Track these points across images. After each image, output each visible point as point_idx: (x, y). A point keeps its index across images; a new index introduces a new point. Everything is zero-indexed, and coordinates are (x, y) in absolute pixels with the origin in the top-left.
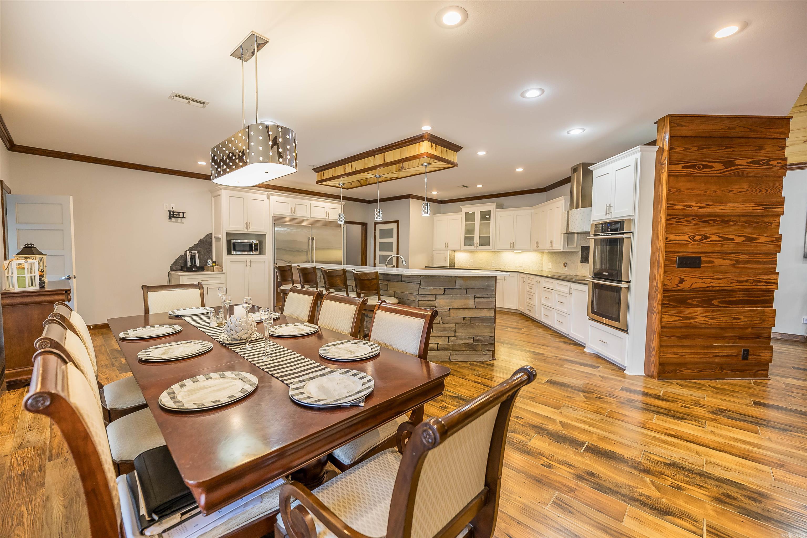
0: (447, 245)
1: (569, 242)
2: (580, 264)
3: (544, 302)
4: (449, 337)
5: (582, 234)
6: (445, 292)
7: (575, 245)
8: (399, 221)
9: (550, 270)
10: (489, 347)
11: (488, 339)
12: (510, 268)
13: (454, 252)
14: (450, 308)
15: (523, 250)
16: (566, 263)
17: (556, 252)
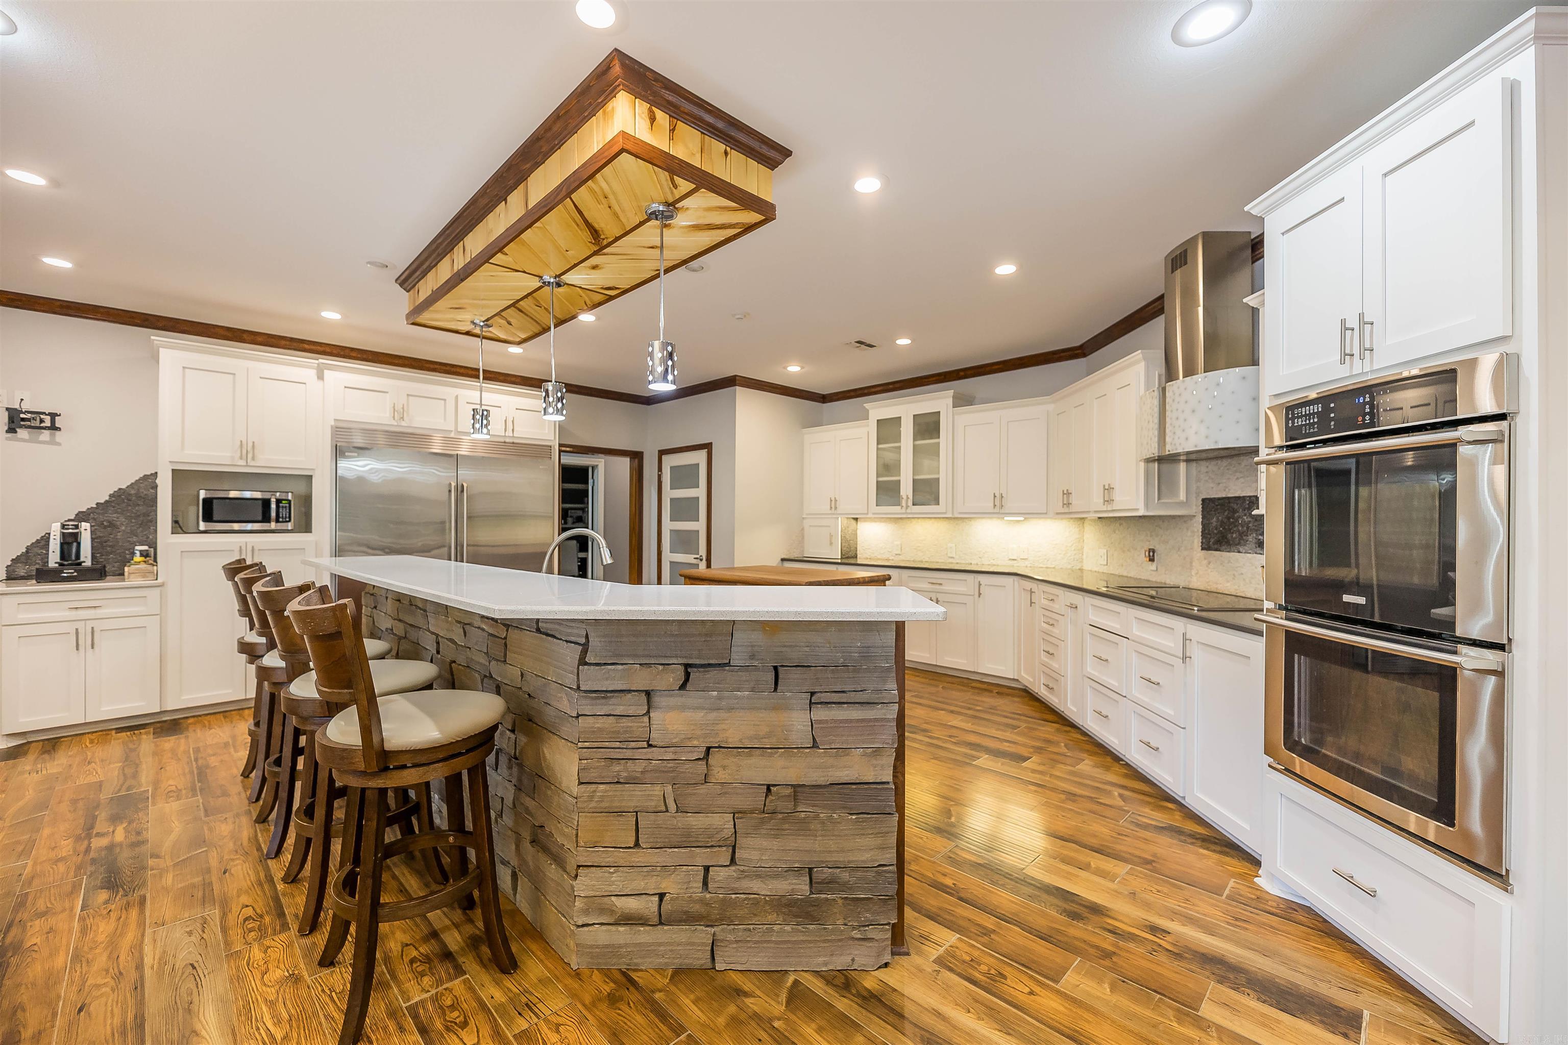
0: (834, 504)
1: (1163, 487)
2: (1199, 553)
3: (1091, 669)
4: (707, 869)
5: (1203, 463)
6: (687, 679)
7: (1182, 496)
8: (711, 444)
9: (1105, 569)
10: (876, 907)
11: (871, 874)
12: (994, 562)
13: (854, 522)
14: (708, 749)
15: (1029, 515)
16: (1154, 551)
17: (1120, 518)
